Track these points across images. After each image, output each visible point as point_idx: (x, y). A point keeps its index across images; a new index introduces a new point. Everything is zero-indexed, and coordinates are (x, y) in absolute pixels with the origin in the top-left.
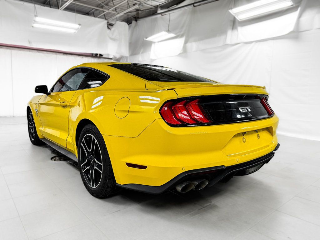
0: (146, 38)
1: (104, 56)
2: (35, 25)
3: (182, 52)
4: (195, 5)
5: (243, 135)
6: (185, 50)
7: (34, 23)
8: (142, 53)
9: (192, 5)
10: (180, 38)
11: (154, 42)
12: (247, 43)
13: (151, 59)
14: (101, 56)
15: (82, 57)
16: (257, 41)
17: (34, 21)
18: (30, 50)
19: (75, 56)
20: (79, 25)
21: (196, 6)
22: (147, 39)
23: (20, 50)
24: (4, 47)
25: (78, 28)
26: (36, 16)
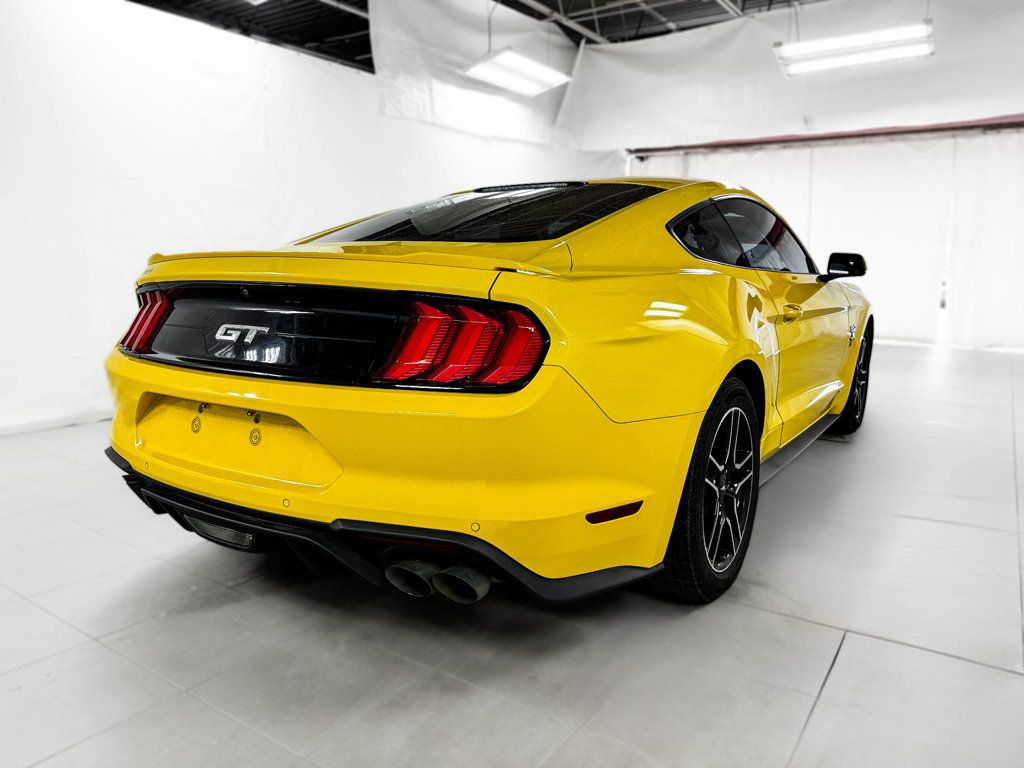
2: (794, 69)
5: (200, 411)
7: (787, 65)
17: (782, 59)
18: (866, 139)
20: (928, 21)
23: (836, 144)
24: (795, 144)
25: (929, 36)
26: (779, 44)
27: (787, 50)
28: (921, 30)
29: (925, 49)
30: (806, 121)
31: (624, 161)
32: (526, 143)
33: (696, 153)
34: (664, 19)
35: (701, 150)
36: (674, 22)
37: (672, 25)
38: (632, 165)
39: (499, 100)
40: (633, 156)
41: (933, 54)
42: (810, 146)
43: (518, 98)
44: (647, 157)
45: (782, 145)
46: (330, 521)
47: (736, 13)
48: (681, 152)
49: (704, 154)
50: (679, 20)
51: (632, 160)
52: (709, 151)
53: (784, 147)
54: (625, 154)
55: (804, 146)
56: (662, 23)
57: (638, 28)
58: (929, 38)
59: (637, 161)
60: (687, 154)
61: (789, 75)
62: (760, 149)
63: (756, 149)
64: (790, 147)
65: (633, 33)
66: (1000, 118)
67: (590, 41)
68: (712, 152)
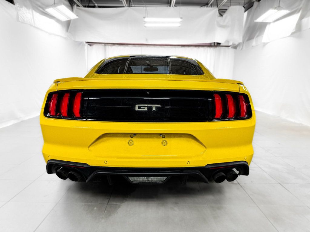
1: (221, 45)
2: (146, 25)
3: (294, 31)
5: (131, 137)
7: (145, 24)
8: (257, 36)
10: (297, 13)
11: (270, 23)
13: (264, 43)
14: (219, 45)
15: (198, 47)
17: (145, 22)
19: (192, 47)
20: (181, 18)
25: (181, 22)
26: (144, 18)
27: (146, 19)
28: (179, 20)
29: (179, 25)
30: (147, 40)
31: (85, 45)
32: (61, 36)
33: (108, 45)
34: (94, 2)
35: (110, 44)
36: (97, 4)
37: (96, 5)
38: (87, 47)
39: (52, 21)
40: (87, 44)
41: (180, 26)
42: (141, 47)
43: (58, 21)
44: (92, 45)
45: (133, 45)
46: (204, 166)
47: (126, 5)
48: (103, 45)
49: (111, 46)
50: (99, 4)
51: (87, 45)
52: (112, 45)
53: (134, 46)
54: (85, 43)
55: (139, 46)
56: (94, 3)
57: (89, 3)
58: (180, 22)
59: (89, 46)
60: (105, 45)
61: (145, 27)
62: (127, 46)
63: (126, 46)
64: (136, 46)
65: (87, 5)
66: (201, 44)
67: (78, 6)
68: (113, 45)
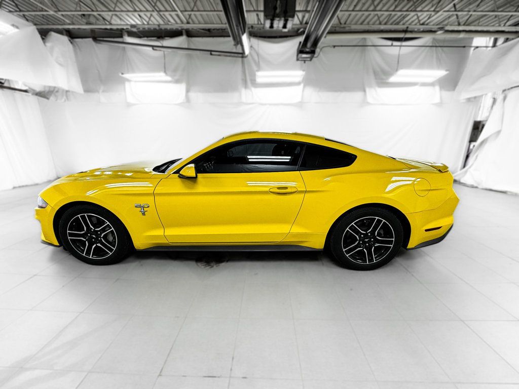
0: (122, 74)
3: (183, 101)
4: (213, 53)
6: (188, 99)
9: (209, 53)
11: (130, 81)
12: (262, 104)
16: (270, 104)
21: (214, 55)
22: (124, 76)
